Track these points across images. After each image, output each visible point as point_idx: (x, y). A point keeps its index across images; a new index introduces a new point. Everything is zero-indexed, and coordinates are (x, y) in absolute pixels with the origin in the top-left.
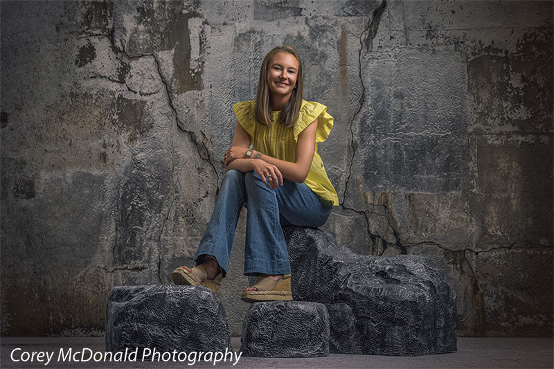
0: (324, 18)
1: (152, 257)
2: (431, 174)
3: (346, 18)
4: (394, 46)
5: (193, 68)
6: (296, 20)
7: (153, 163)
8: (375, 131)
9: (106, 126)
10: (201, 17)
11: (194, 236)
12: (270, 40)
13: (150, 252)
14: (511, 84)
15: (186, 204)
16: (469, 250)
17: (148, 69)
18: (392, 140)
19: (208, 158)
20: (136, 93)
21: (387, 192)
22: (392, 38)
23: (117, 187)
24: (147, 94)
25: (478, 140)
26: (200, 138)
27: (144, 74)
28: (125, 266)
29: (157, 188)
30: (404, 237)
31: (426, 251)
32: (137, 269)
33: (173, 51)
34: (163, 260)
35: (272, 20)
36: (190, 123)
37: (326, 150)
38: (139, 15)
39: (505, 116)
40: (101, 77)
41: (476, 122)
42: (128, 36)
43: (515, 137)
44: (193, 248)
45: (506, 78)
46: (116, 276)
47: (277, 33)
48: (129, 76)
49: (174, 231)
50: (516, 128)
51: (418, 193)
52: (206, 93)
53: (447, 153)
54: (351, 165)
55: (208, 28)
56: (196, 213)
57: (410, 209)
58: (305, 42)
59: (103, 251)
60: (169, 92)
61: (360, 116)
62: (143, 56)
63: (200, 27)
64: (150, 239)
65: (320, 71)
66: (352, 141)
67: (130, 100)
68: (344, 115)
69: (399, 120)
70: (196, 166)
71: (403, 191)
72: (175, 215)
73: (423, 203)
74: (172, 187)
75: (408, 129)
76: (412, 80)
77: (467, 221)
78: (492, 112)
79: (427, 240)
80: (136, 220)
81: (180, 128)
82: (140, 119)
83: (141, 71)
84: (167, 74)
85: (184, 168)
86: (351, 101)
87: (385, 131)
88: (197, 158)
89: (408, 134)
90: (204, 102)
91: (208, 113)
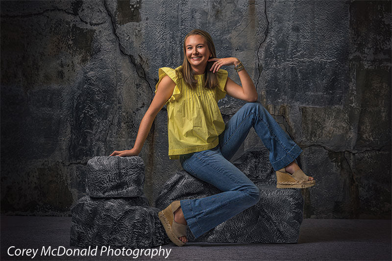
2: (320, 91)
5: (132, 4)
7: (100, 79)
8: (276, 57)
9: (63, 49)
11: (133, 138)
14: (384, 21)
15: (127, 113)
16: (348, 151)
17: (97, 4)
18: (290, 64)
19: (144, 77)
20: (87, 23)
21: (285, 105)
23: (72, 99)
24: (95, 24)
25: (357, 65)
26: (138, 61)
27: (92, 8)
28: (78, 161)
29: (104, 100)
31: (315, 152)
36: (130, 48)
39: (378, 47)
40: (59, 10)
41: (356, 51)
43: (385, 63)
45: (380, 17)
46: (72, 169)
48: (81, 9)
49: (117, 134)
50: (387, 57)
51: (309, 107)
52: (143, 24)
53: (332, 75)
54: (257, 83)
56: (135, 120)
57: (303, 119)
59: (61, 149)
60: (113, 23)
61: (265, 44)
64: (98, 140)
65: (233, 8)
66: (259, 65)
67: (82, 29)
68: (253, 44)
69: (296, 49)
70: (134, 83)
71: (297, 105)
72: (118, 121)
73: (312, 115)
74: (116, 99)
75: (302, 56)
76: (306, 17)
77: (346, 129)
78: (368, 43)
79: (315, 144)
80: (87, 125)
81: (123, 53)
82: (90, 44)
83: (91, 6)
84: (112, 8)
85: (125, 84)
86: (258, 32)
87: (285, 57)
88: (136, 76)
89: (303, 59)
90: (141, 32)
91: (144, 40)
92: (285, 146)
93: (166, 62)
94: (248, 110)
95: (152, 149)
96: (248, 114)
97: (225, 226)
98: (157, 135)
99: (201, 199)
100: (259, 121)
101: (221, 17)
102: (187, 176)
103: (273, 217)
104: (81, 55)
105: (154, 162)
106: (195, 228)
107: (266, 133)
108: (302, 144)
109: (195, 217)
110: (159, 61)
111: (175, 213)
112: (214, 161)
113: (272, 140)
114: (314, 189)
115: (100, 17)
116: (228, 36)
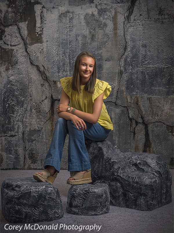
0: (105, 4)
1: (20, 130)
2: (160, 87)
3: (117, 4)
4: (142, 20)
5: (37, 31)
6: (91, 6)
7: (18, 82)
8: (132, 65)
10: (41, 4)
11: (40, 119)
12: (77, 16)
13: (18, 128)
15: (36, 103)
17: (14, 32)
18: (140, 69)
19: (46, 79)
20: (8, 45)
21: (138, 96)
22: (141, 15)
24: (14, 46)
26: (42, 69)
27: (12, 35)
28: (6, 134)
29: (21, 95)
30: (146, 119)
31: (157, 126)
32: (12, 136)
33: (27, 23)
34: (25, 131)
35: (78, 6)
36: (37, 61)
37: (107, 75)
38: (8, 3)
42: (3, 14)
44: (40, 125)
46: (2, 139)
47: (81, 13)
48: (4, 36)
49: (30, 117)
51: (154, 97)
52: (45, 45)
53: (169, 76)
54: (119, 82)
55: (45, 10)
56: (41, 107)
57: (150, 105)
58: (95, 17)
60: (25, 44)
61: (124, 57)
62: (11, 25)
63: (41, 9)
64: (18, 121)
65: (103, 33)
66: (120, 70)
67: (5, 49)
68: (116, 56)
69: (145, 59)
70: (40, 83)
71: (146, 96)
72: (30, 108)
73: (156, 102)
74: (28, 94)
75: (149, 63)
76: (151, 38)
79: (158, 121)
80: (11, 111)
81: (32, 64)
82: (11, 59)
83: (11, 33)
84: (24, 35)
85: (34, 84)
86: (120, 49)
87: (137, 64)
88: (41, 79)
89: (149, 66)
90: (44, 50)
91: (46, 55)
93: (60, 70)
95: (52, 126)
101: (95, 39)
104: (5, 66)
108: (149, 121)
110: (56, 69)
114: (157, 150)
115: (16, 41)
116: (100, 52)
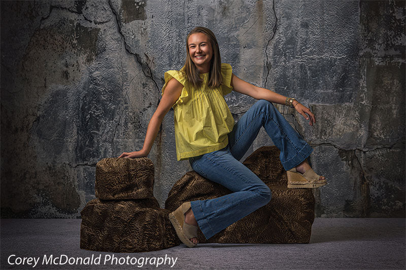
1: (107, 155)
2: (330, 89)
5: (137, 1)
7: (106, 79)
8: (285, 54)
9: (68, 49)
11: (141, 138)
13: (105, 152)
14: (395, 17)
15: (134, 113)
16: (358, 149)
17: (100, 2)
18: (299, 61)
19: (151, 76)
20: (91, 22)
23: (78, 100)
24: (100, 23)
25: (367, 62)
26: (144, 60)
27: (97, 6)
28: (85, 162)
29: (110, 100)
30: (307, 139)
31: (325, 150)
32: (95, 165)
36: (136, 47)
37: (246, 69)
39: (389, 42)
40: (63, 9)
41: (366, 47)
43: (396, 60)
45: (391, 12)
46: (79, 170)
48: (85, 8)
49: (124, 135)
50: (398, 52)
51: (319, 105)
52: (149, 22)
53: (343, 72)
54: (266, 81)
56: (142, 120)
59: (67, 150)
60: (118, 21)
61: (274, 41)
64: (105, 141)
65: (241, 5)
66: (267, 63)
67: (87, 27)
68: (261, 41)
69: (305, 45)
70: (141, 82)
71: (307, 103)
72: (125, 122)
73: (322, 113)
74: (122, 99)
75: (312, 53)
76: (315, 12)
77: (357, 127)
78: (379, 39)
79: (325, 142)
80: (93, 126)
81: (128, 51)
82: (95, 44)
83: (95, 4)
84: (117, 6)
85: (131, 84)
86: (266, 29)
87: (294, 54)
88: (142, 75)
89: (312, 56)
90: (147, 30)
91: (150, 39)
92: (295, 145)
93: (172, 61)
94: (258, 109)
95: (159, 150)
96: (258, 113)
97: (235, 227)
98: (164, 135)
99: (212, 200)
100: (269, 120)
101: (229, 14)
102: (197, 177)
103: (285, 217)
105: (162, 163)
106: (206, 229)
107: (276, 132)
108: (312, 142)
109: (206, 218)
110: (166, 60)
111: (185, 214)
112: (225, 161)
113: (282, 140)
114: (325, 188)
115: (104, 16)
116: (235, 34)
